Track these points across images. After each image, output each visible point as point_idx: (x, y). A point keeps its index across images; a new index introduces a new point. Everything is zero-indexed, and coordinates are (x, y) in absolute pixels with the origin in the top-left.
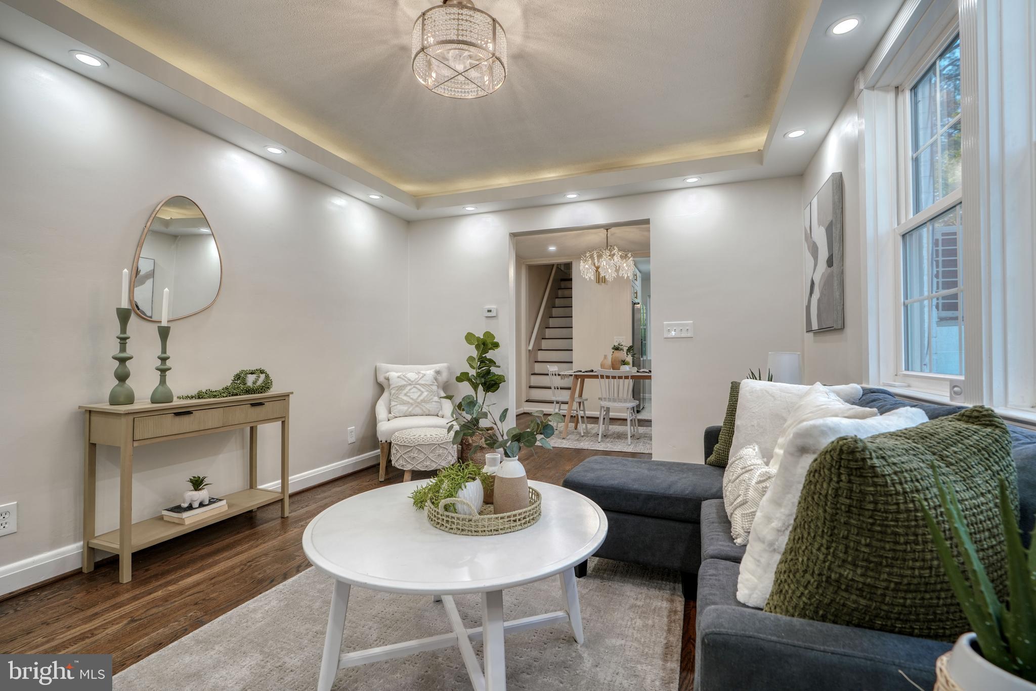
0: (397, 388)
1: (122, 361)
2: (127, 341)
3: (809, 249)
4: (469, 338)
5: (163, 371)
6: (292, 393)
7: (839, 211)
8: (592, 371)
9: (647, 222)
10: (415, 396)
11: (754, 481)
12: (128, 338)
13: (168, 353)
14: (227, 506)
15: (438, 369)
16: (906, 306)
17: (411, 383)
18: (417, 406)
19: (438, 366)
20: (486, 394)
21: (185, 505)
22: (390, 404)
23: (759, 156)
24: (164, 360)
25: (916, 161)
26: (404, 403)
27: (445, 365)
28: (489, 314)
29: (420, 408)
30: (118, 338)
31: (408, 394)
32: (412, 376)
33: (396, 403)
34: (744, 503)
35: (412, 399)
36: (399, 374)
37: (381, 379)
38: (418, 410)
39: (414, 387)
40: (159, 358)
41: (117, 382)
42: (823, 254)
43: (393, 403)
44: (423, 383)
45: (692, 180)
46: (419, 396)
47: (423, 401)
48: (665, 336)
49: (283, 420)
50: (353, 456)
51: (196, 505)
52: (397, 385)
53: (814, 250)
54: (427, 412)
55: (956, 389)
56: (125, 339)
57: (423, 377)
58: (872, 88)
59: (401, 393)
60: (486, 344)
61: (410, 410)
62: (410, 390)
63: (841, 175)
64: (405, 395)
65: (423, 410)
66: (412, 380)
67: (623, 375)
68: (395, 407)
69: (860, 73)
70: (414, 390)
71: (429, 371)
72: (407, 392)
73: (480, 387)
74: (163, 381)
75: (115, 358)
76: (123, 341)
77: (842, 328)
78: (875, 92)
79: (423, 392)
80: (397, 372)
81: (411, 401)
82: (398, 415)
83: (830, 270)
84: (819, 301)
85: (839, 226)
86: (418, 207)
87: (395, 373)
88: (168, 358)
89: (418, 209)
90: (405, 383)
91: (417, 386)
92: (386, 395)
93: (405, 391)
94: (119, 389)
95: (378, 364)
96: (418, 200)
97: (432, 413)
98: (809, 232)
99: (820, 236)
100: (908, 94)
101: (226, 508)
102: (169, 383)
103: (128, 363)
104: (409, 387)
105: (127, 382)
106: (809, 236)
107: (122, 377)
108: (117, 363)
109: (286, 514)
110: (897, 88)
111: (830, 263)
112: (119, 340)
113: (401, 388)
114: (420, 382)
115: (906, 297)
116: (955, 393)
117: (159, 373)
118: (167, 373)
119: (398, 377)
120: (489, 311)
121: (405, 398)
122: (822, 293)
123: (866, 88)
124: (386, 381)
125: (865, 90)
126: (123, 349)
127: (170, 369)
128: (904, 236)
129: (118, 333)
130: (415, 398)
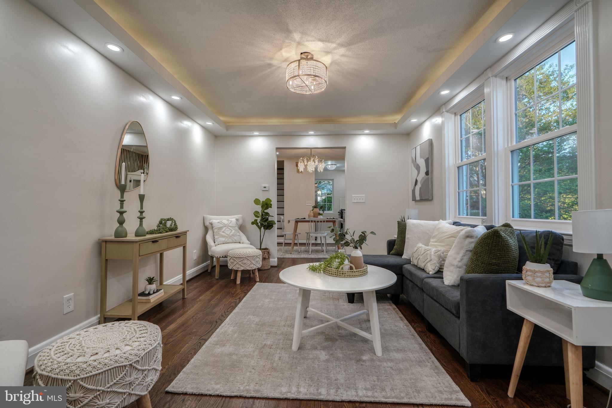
0: (218, 229)
1: (121, 213)
2: (124, 202)
3: (414, 166)
4: (257, 202)
5: (141, 219)
6: (188, 231)
7: (431, 154)
8: (305, 218)
9: (345, 148)
10: (228, 233)
11: (433, 253)
12: (125, 201)
13: (144, 209)
14: (164, 293)
15: (237, 218)
16: (459, 193)
17: (225, 226)
18: (230, 238)
19: (237, 216)
20: (265, 231)
21: (147, 292)
22: (214, 238)
23: (395, 125)
24: (142, 213)
25: (461, 141)
26: (223, 236)
27: (241, 215)
28: (265, 189)
29: (232, 239)
30: (119, 200)
31: (225, 232)
32: (225, 222)
33: (218, 237)
34: (431, 260)
35: (227, 234)
36: (218, 221)
37: (207, 224)
38: (230, 240)
39: (227, 228)
40: (139, 212)
41: (119, 225)
42: (423, 169)
43: (216, 237)
44: (231, 225)
45: (367, 132)
46: (231, 232)
47: (233, 235)
48: (353, 201)
49: (184, 245)
50: (195, 267)
51: (152, 292)
52: (218, 227)
53: (418, 168)
54: (235, 241)
55: (484, 221)
56: (123, 201)
57: (231, 222)
58: (447, 112)
59: (220, 231)
60: (266, 205)
61: (226, 240)
62: (226, 229)
63: (432, 140)
64: (223, 232)
65: (233, 240)
66: (226, 224)
67: (319, 220)
68: (218, 239)
69: (443, 106)
70: (228, 229)
71: (233, 219)
72: (224, 231)
73: (263, 228)
74: (141, 224)
75: (117, 212)
76: (122, 202)
77: (432, 200)
78: (448, 113)
79: (232, 230)
80: (216, 220)
81: (226, 235)
82: (220, 243)
83: (427, 176)
84: (420, 188)
85: (431, 160)
86: (227, 130)
87: (215, 220)
88: (144, 212)
89: (227, 131)
90: (222, 226)
91: (229, 227)
92: (210, 233)
93: (223, 230)
94: (120, 229)
95: (205, 216)
96: (228, 127)
97: (237, 242)
98: (414, 159)
99: (421, 162)
100: (459, 117)
101: (163, 294)
102: (144, 225)
103: (124, 215)
104: (225, 228)
105: (124, 225)
106: (414, 161)
107: (121, 222)
108: (119, 214)
109: (186, 297)
110: (455, 113)
111: (427, 173)
112: (120, 202)
113: (220, 228)
114: (230, 225)
115: (459, 189)
116: (484, 222)
117: (139, 220)
118: (143, 220)
119: (218, 223)
120: (265, 187)
121: (223, 234)
122: (422, 185)
123: (446, 111)
124: (210, 225)
125: (445, 112)
126: (122, 207)
127: (145, 218)
128: (458, 167)
129: (119, 198)
130: (228, 234)
